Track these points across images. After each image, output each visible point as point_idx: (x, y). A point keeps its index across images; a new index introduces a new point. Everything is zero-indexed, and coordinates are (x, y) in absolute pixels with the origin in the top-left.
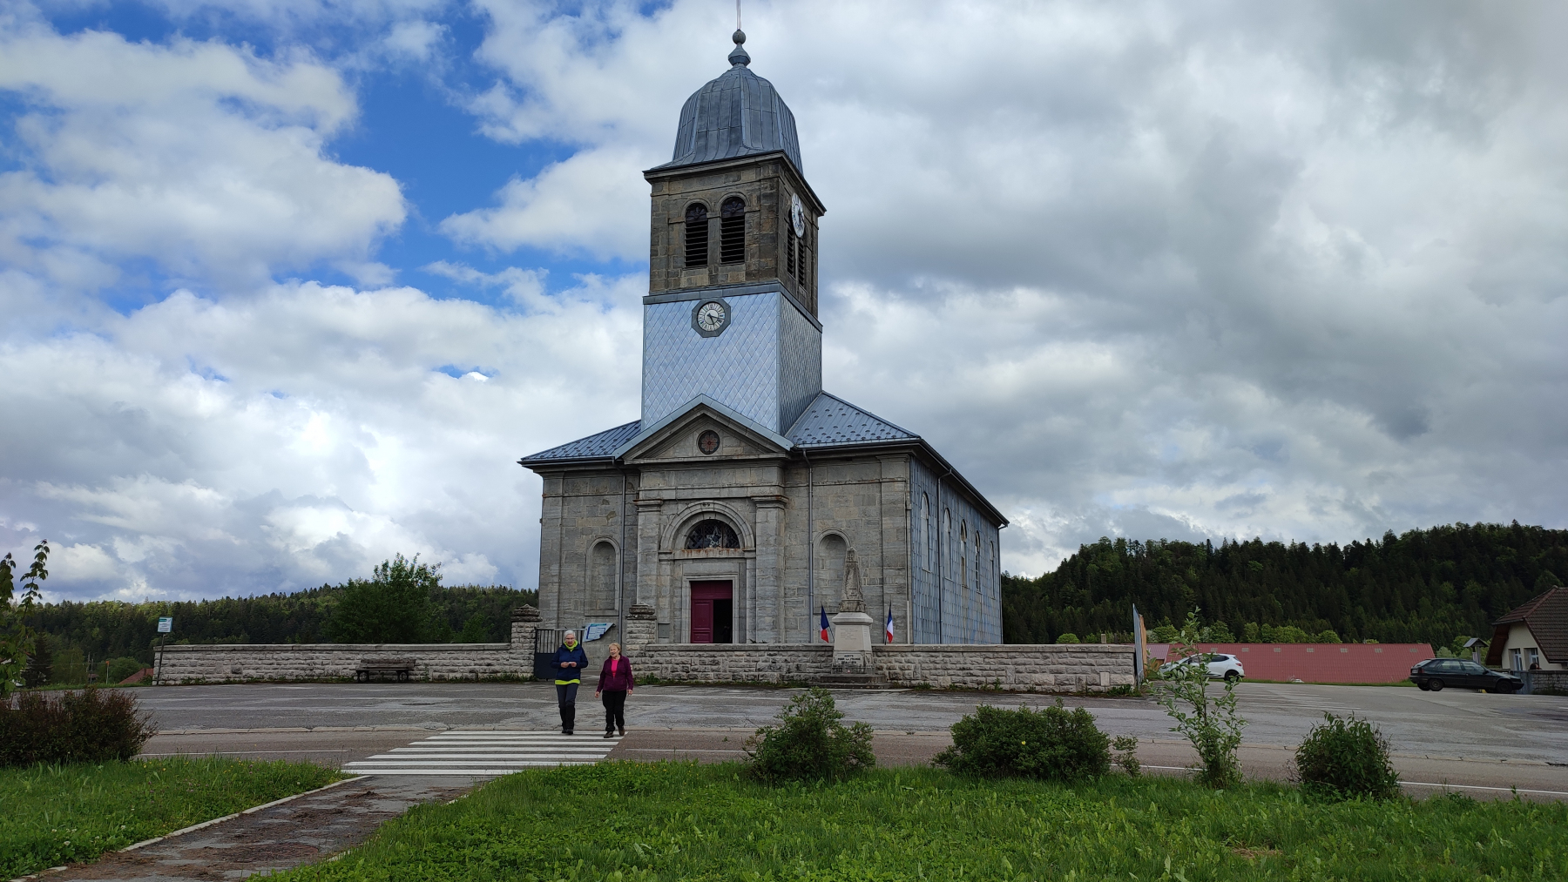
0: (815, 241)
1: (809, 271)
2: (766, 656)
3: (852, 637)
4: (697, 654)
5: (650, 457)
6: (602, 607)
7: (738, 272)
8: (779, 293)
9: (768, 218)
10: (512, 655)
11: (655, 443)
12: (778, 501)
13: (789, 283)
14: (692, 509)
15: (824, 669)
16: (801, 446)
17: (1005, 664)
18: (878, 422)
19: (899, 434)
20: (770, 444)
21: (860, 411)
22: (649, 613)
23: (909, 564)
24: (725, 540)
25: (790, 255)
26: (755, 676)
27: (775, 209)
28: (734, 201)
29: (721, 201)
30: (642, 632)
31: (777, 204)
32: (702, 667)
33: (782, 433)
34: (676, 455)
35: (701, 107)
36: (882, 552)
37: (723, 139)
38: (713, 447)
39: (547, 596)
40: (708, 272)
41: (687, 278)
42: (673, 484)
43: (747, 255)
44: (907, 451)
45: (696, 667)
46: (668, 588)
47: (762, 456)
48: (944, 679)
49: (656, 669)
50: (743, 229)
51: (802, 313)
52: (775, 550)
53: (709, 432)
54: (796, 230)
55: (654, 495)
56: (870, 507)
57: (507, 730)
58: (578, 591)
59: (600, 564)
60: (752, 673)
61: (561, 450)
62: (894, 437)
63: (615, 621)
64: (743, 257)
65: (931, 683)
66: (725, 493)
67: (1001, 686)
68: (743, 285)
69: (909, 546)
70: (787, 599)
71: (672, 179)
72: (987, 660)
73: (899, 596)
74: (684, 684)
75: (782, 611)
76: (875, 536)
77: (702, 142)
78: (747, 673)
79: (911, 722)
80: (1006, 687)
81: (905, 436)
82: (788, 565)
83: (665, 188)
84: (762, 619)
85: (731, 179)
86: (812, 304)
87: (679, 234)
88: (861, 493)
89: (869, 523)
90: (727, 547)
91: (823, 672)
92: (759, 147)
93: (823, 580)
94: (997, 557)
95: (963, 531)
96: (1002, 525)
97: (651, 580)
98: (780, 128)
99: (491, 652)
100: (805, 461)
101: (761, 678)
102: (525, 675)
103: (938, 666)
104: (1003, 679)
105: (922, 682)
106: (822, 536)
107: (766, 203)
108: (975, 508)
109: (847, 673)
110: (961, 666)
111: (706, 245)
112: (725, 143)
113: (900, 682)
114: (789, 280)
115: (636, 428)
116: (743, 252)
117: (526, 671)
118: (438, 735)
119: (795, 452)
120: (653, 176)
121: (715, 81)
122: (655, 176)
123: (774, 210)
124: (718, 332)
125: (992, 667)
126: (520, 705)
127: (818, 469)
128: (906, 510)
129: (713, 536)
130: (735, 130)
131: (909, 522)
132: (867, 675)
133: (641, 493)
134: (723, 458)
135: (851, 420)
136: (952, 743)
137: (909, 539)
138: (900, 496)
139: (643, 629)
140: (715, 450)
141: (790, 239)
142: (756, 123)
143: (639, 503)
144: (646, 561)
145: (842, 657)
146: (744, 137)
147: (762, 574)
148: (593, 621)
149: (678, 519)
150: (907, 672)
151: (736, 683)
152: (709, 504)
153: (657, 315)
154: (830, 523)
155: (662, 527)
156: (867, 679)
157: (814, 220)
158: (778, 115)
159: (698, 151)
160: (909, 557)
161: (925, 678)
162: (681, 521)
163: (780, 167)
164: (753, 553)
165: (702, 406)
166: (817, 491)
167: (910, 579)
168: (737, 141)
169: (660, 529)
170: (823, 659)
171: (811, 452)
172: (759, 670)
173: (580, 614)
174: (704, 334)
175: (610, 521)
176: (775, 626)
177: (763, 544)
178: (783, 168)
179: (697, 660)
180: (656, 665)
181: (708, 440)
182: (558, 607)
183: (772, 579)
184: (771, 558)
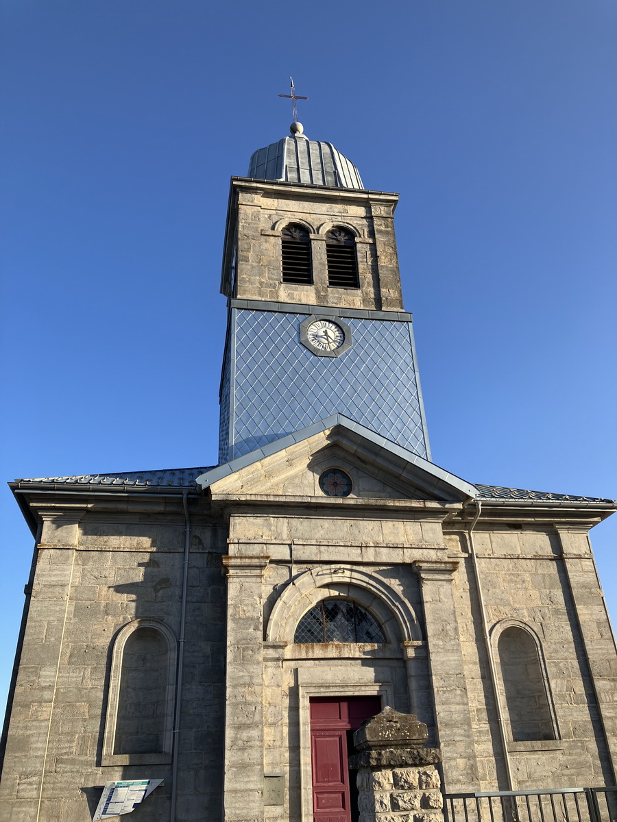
7: (352, 298)
9: (385, 251)
14: (318, 578)
28: (343, 231)
29: (327, 227)
31: (394, 242)
35: (288, 149)
36: (585, 655)
38: (342, 490)
40: (314, 291)
41: (286, 292)
43: (362, 283)
46: (280, 708)
50: (354, 258)
53: (333, 471)
55: (255, 550)
56: (555, 591)
58: (90, 717)
66: (369, 556)
68: (363, 310)
71: (265, 195)
76: (569, 632)
77: (294, 175)
83: (257, 199)
85: (337, 209)
87: (274, 248)
88: (540, 571)
89: (557, 612)
97: (251, 693)
106: (499, 631)
107: (381, 238)
123: (392, 246)
124: (336, 354)
127: (477, 535)
130: (329, 174)
133: (230, 546)
138: (591, 578)
140: (346, 493)
144: (243, 660)
147: (442, 683)
152: (343, 570)
154: (508, 612)
166: (482, 565)
173: (91, 763)
174: (318, 352)
175: (160, 594)
176: (474, 774)
177: (437, 636)
181: (332, 481)
183: (458, 692)
184: (452, 658)
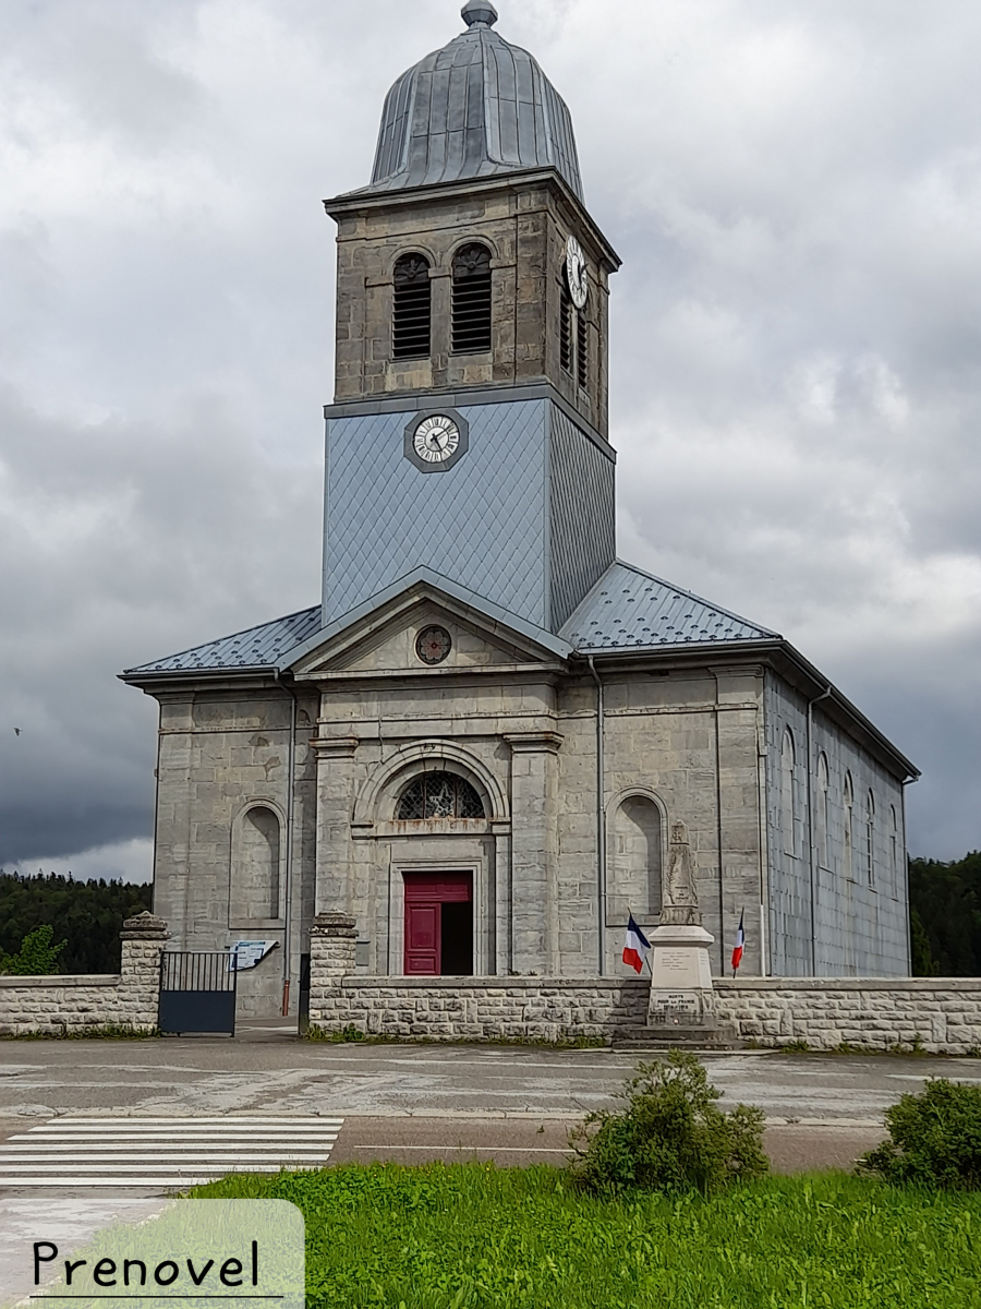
0: (603, 312)
1: (594, 362)
2: (539, 996)
3: (681, 966)
4: (425, 992)
5: (337, 669)
6: (257, 914)
7: (478, 367)
8: (548, 401)
9: (529, 277)
10: (122, 995)
11: (344, 646)
12: (547, 742)
13: (562, 382)
14: (406, 754)
15: (634, 1018)
16: (584, 652)
17: (929, 1010)
18: (711, 611)
19: (747, 632)
20: (535, 648)
21: (680, 594)
22: (346, 926)
23: (764, 844)
24: (460, 802)
25: (565, 337)
26: (521, 1029)
27: (540, 263)
28: (474, 250)
29: (452, 250)
30: (335, 956)
31: (545, 254)
32: (434, 1015)
33: (554, 631)
34: (380, 665)
35: (419, 94)
36: (719, 826)
37: (454, 149)
38: (439, 652)
39: (168, 896)
40: (430, 366)
41: (395, 375)
42: (374, 713)
43: (495, 337)
44: (759, 660)
45: (424, 1014)
46: (367, 883)
47: (521, 668)
48: (830, 1034)
49: (359, 1017)
50: (488, 295)
51: (583, 432)
52: (543, 820)
53: (435, 628)
54: (574, 297)
55: (343, 730)
56: (698, 752)
57: (151, 1116)
58: (218, 888)
59: (254, 844)
60: (516, 1024)
61: (188, 655)
62: (738, 637)
63: (279, 937)
64: (488, 342)
65: (809, 1040)
66: (460, 728)
67: (924, 1045)
68: (488, 387)
69: (763, 816)
70: (562, 902)
71: (371, 213)
72: (900, 1003)
73: (747, 897)
74: (404, 1042)
75: (555, 921)
76: (707, 799)
77: (420, 153)
78: (507, 1024)
79: (789, 1103)
80: (932, 1047)
81: (757, 634)
82: (563, 845)
83: (361, 228)
84: (523, 935)
85: (469, 214)
86: (599, 417)
87: (383, 304)
88: (684, 728)
89: (697, 776)
90: (463, 816)
91: (632, 1022)
92: (513, 161)
93: (622, 870)
94: (900, 829)
95: (848, 787)
96: (909, 778)
97: (338, 869)
98: (547, 130)
99: (88, 989)
100: (592, 675)
101: (530, 1032)
102: (144, 1026)
103: (821, 1013)
104: (928, 1034)
105: (795, 1039)
106: (620, 799)
107: (526, 253)
108: (865, 751)
109: (672, 1024)
110: (859, 1013)
111: (428, 321)
112: (459, 155)
113: (758, 1038)
114: (564, 379)
115: (312, 620)
116: (488, 332)
117: (148, 1020)
118: (45, 1125)
119: (576, 663)
120: (342, 210)
121: (441, 52)
122: (343, 208)
123: (540, 265)
124: (449, 464)
125: (909, 1014)
126: (157, 1075)
127: (612, 687)
128: (759, 756)
129: (440, 798)
130: (473, 132)
131: (762, 775)
132: (706, 1027)
133: (321, 726)
134: (458, 671)
135: (666, 607)
136: (887, 1135)
137: (763, 804)
138: (748, 733)
139: (337, 952)
140: (444, 656)
141: (564, 310)
142: (508, 121)
143: (319, 744)
144: (331, 839)
145: (666, 997)
146: (489, 146)
147: (522, 860)
148: (242, 937)
149: (383, 769)
150: (769, 1022)
151: (489, 1041)
152: (433, 745)
153: (348, 435)
154: (633, 777)
155: (357, 782)
156: (707, 1034)
157: (602, 278)
158: (545, 108)
159: (415, 166)
160: (764, 833)
161: (798, 1032)
162: (389, 774)
163: (548, 195)
164: (508, 827)
165: (422, 585)
166: (610, 724)
167: (765, 869)
168: (478, 151)
169: (353, 786)
170: (632, 1001)
171: (603, 661)
172: (528, 1019)
173: (221, 926)
174: (425, 467)
175: (270, 773)
176: (543, 946)
177: (522, 812)
178: (553, 195)
179: (425, 1002)
180: (358, 1011)
181: (433, 640)
182: (186, 913)
183: (538, 869)
184: (536, 835)
